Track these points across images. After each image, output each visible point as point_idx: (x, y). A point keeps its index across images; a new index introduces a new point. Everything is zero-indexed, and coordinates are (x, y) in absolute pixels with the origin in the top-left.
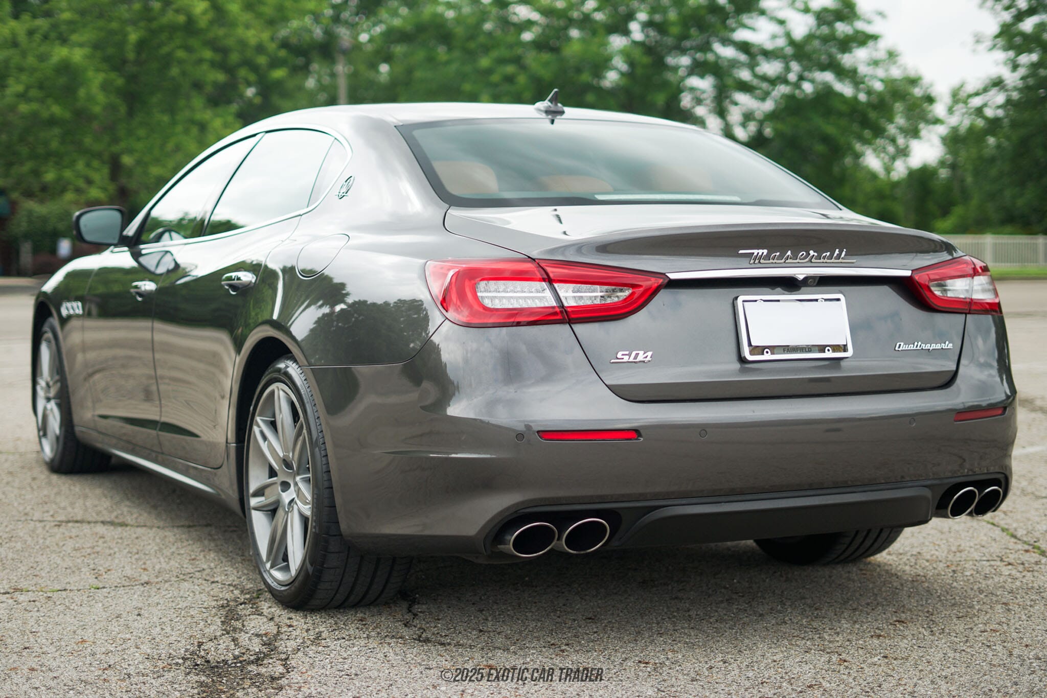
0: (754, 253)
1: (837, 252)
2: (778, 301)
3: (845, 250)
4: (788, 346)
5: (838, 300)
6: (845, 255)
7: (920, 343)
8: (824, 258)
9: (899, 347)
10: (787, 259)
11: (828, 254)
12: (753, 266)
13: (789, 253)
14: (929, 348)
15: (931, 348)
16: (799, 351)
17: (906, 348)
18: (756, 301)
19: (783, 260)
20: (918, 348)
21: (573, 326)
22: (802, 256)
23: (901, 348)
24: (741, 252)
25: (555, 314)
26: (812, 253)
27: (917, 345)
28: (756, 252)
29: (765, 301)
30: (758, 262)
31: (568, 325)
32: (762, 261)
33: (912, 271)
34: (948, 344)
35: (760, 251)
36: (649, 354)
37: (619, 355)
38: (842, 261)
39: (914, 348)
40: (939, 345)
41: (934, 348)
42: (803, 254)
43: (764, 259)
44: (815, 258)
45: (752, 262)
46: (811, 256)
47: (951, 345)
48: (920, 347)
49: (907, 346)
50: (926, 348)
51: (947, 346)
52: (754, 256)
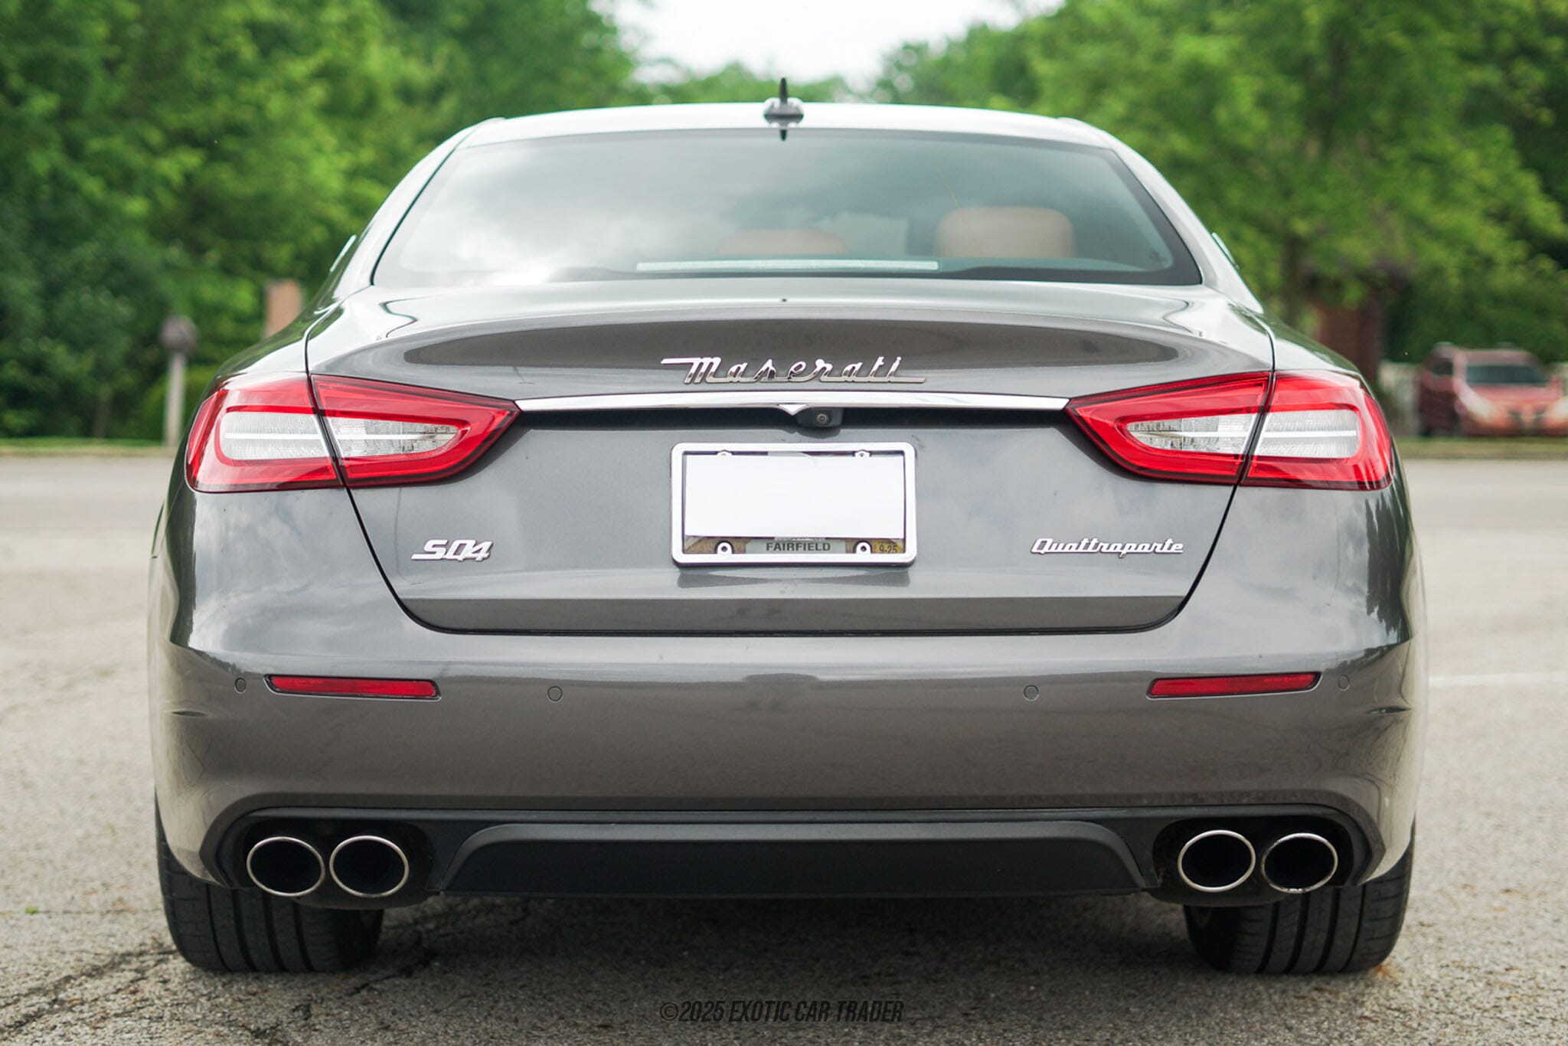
0: (692, 364)
1: (880, 361)
2: (765, 453)
3: (899, 359)
4: (773, 538)
5: (901, 453)
6: (898, 367)
7: (1095, 541)
8: (849, 374)
9: (1041, 547)
10: (764, 374)
11: (858, 366)
12: (692, 387)
13: (769, 363)
14: (1118, 550)
15: (1124, 552)
16: (801, 549)
17: (1059, 550)
18: (716, 453)
19: (756, 377)
20: (1090, 549)
21: (353, 492)
22: (797, 368)
23: (1046, 549)
24: (665, 361)
25: (324, 470)
26: (820, 363)
27: (1088, 545)
28: (696, 361)
29: (733, 453)
30: (699, 380)
31: (345, 491)
32: (709, 379)
33: (1070, 399)
34: (1171, 545)
35: (707, 361)
36: (486, 545)
37: (428, 547)
38: (893, 379)
39: (1081, 549)
40: (1147, 546)
41: (1132, 550)
42: (801, 366)
43: (715, 375)
44: (830, 374)
45: (688, 380)
46: (818, 369)
47: (1181, 546)
48: (1095, 547)
49: (1061, 545)
50: (1111, 550)
51: (1169, 548)
52: (693, 370)
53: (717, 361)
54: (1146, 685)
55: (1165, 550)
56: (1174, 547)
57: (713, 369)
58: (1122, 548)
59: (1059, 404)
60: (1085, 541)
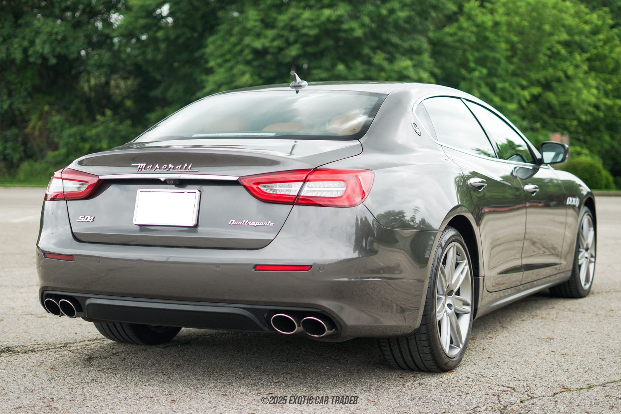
0: (138, 166)
1: (186, 165)
3: (191, 164)
5: (195, 193)
6: (191, 167)
7: (247, 221)
8: (178, 169)
9: (231, 223)
10: (156, 169)
11: (180, 166)
12: (139, 172)
13: (157, 166)
14: (254, 224)
17: (237, 224)
19: (154, 170)
20: (245, 224)
21: (67, 201)
22: (164, 167)
23: (233, 223)
24: (133, 165)
26: (170, 166)
27: (245, 222)
28: (140, 165)
30: (140, 170)
33: (240, 177)
34: (270, 223)
35: (142, 165)
36: (92, 218)
37: (80, 218)
38: (189, 170)
39: (243, 224)
40: (263, 223)
41: (258, 224)
42: (165, 166)
43: (144, 169)
44: (173, 169)
45: (138, 170)
46: (169, 167)
47: (273, 224)
48: (247, 223)
49: (237, 222)
50: (252, 224)
51: (269, 224)
52: (139, 167)
53: (145, 165)
54: (253, 267)
55: (268, 225)
56: (271, 224)
57: (144, 167)
58: (255, 224)
59: (235, 178)
60: (244, 221)
